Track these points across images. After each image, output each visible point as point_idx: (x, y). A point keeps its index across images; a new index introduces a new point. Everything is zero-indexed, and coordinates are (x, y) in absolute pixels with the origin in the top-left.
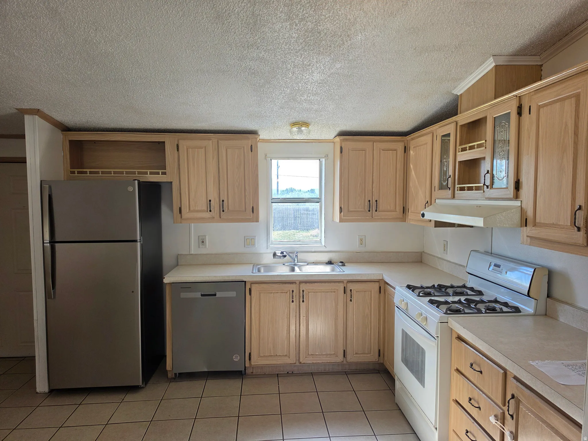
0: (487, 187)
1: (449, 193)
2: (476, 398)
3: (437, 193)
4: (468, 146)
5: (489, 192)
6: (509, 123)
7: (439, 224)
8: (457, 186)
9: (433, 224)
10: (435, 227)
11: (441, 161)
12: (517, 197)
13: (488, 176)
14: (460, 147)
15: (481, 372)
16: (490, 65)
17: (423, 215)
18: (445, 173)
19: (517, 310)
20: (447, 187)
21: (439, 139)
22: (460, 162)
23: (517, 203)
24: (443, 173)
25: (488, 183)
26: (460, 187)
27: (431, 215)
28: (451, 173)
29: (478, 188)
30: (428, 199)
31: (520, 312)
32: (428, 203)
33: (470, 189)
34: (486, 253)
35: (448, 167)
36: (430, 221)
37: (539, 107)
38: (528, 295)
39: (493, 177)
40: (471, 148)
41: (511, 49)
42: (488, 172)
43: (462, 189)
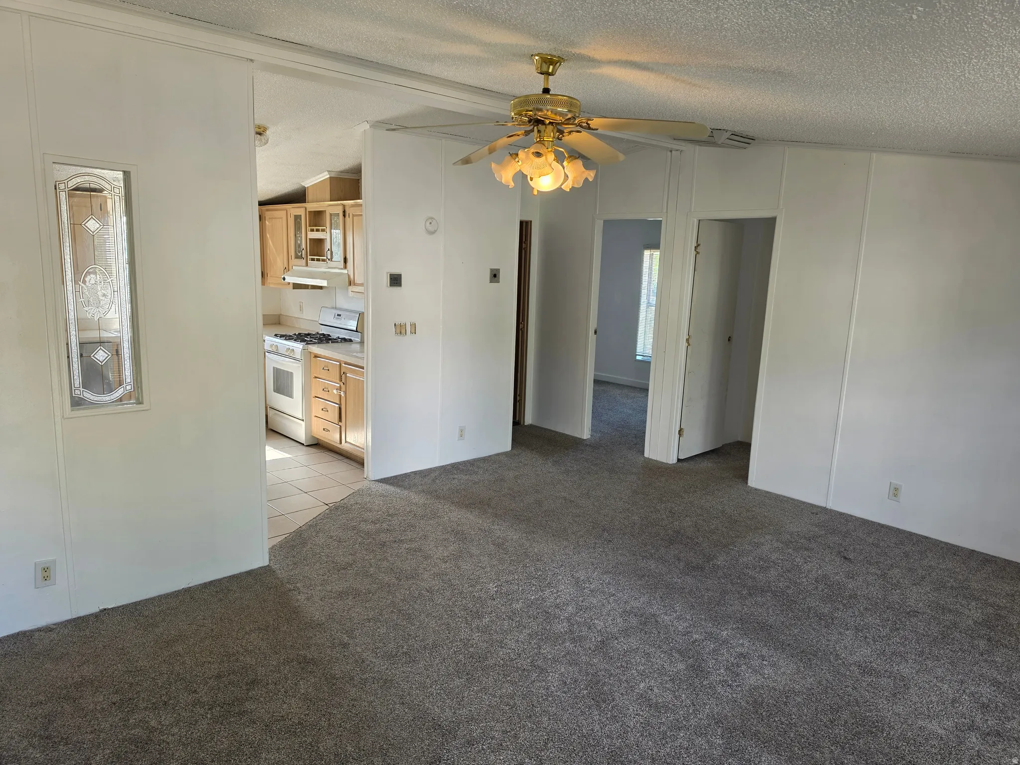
0: (329, 259)
1: (304, 261)
2: (327, 387)
3: (294, 261)
4: (315, 228)
5: (330, 264)
6: (339, 219)
7: (297, 286)
8: (309, 257)
9: (291, 286)
10: (293, 289)
11: (295, 235)
12: (345, 267)
13: (329, 252)
14: (310, 228)
15: (328, 370)
16: (326, 176)
17: (284, 279)
18: (300, 246)
19: (351, 341)
20: (301, 257)
21: (293, 218)
22: (310, 239)
23: (345, 271)
24: (298, 246)
25: (329, 257)
26: (311, 258)
27: (290, 279)
28: (304, 246)
29: (324, 260)
30: (286, 265)
31: (352, 341)
32: (287, 269)
33: (318, 260)
34: (333, 308)
35: (301, 241)
36: (289, 283)
37: (353, 215)
38: (357, 331)
39: (332, 253)
40: (318, 230)
41: (342, 168)
42: (329, 250)
43: (313, 260)
